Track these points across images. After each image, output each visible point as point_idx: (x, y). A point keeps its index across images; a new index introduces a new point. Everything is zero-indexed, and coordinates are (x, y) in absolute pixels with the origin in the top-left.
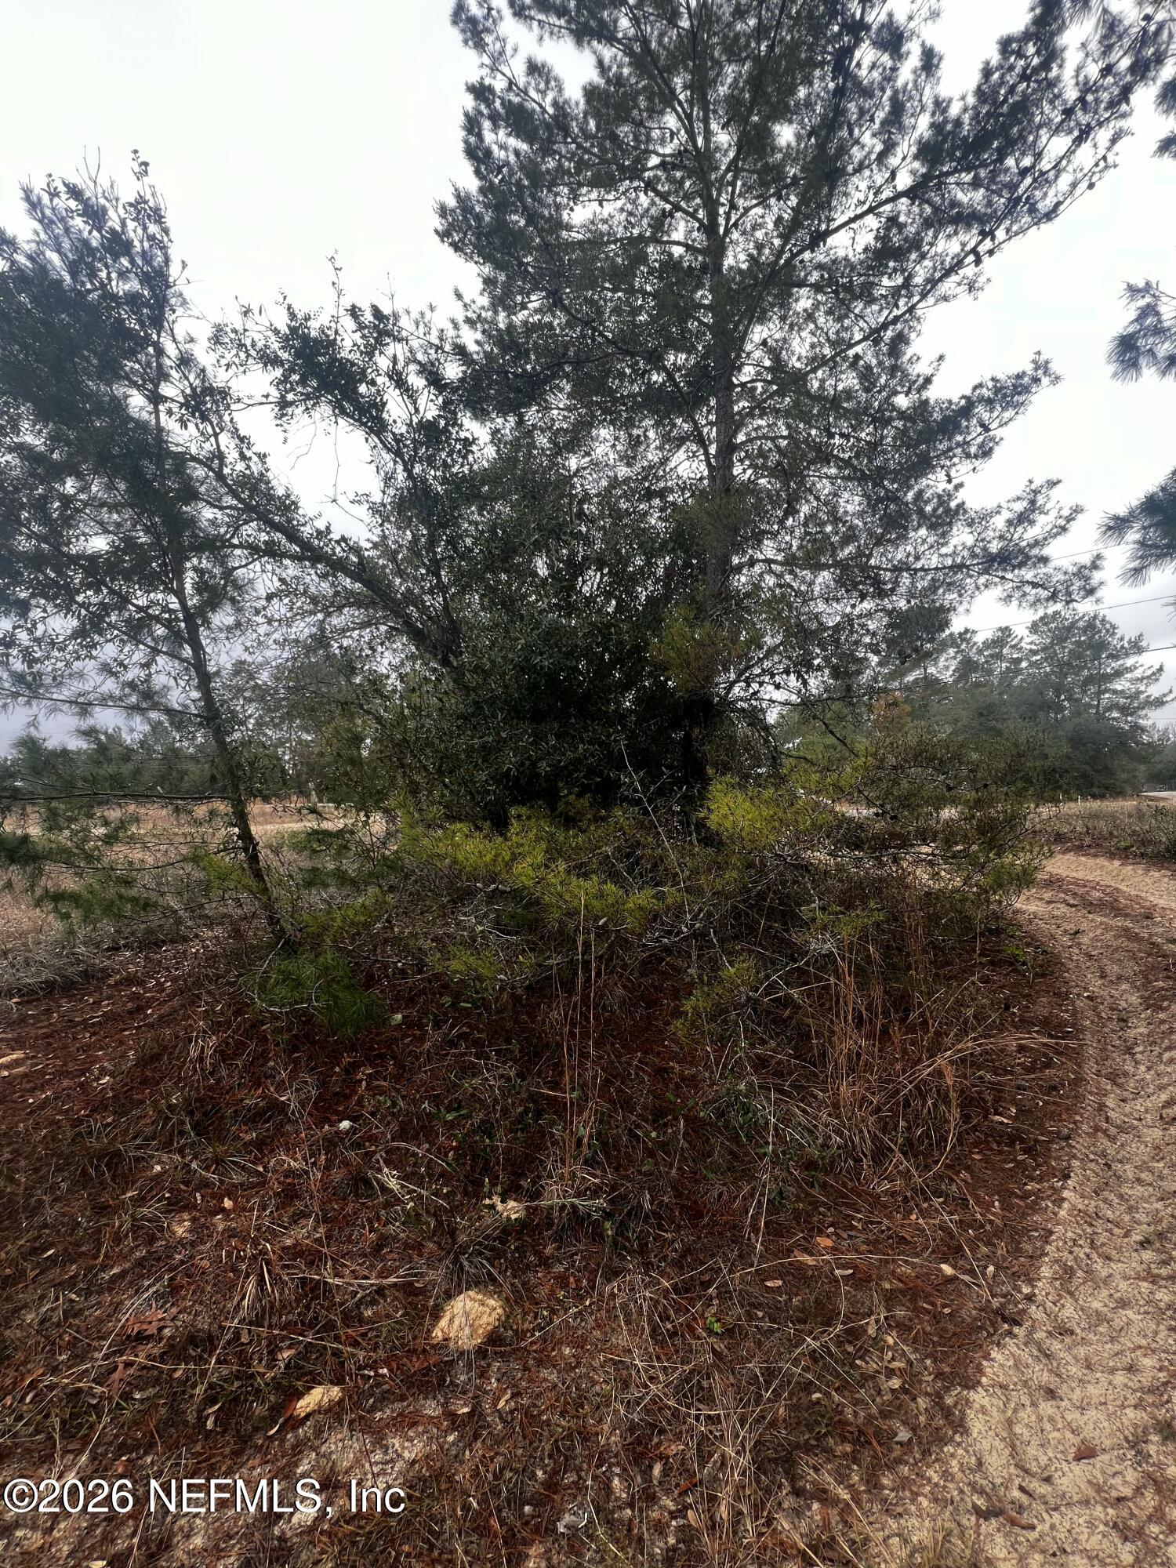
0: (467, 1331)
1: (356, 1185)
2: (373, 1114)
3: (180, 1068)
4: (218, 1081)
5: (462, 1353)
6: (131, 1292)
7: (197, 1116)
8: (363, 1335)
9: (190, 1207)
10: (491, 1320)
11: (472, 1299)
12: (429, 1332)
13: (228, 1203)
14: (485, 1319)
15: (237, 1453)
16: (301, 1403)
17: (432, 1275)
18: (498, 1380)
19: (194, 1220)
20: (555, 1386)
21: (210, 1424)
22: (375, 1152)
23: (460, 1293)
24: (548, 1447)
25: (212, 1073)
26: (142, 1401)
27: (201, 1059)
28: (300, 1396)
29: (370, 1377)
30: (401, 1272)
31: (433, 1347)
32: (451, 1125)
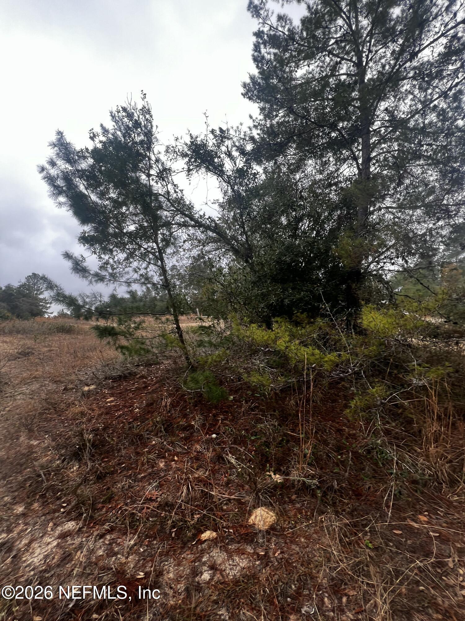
0: (262, 522)
1: (219, 459)
2: (224, 433)
3: (160, 408)
4: (171, 415)
5: (260, 531)
6: (147, 483)
7: (165, 426)
8: (224, 515)
9: (164, 457)
10: (271, 520)
11: (263, 511)
12: (248, 520)
13: (176, 458)
14: (268, 520)
15: (182, 548)
16: (203, 535)
17: (247, 498)
18: (275, 545)
19: (166, 462)
20: (298, 553)
21: (173, 535)
22: (225, 448)
23: (259, 507)
24: (296, 577)
25: (169, 411)
26: (152, 521)
27: (166, 406)
28: (202, 533)
29: (226, 532)
30: (236, 494)
31: (249, 526)
32: (253, 441)
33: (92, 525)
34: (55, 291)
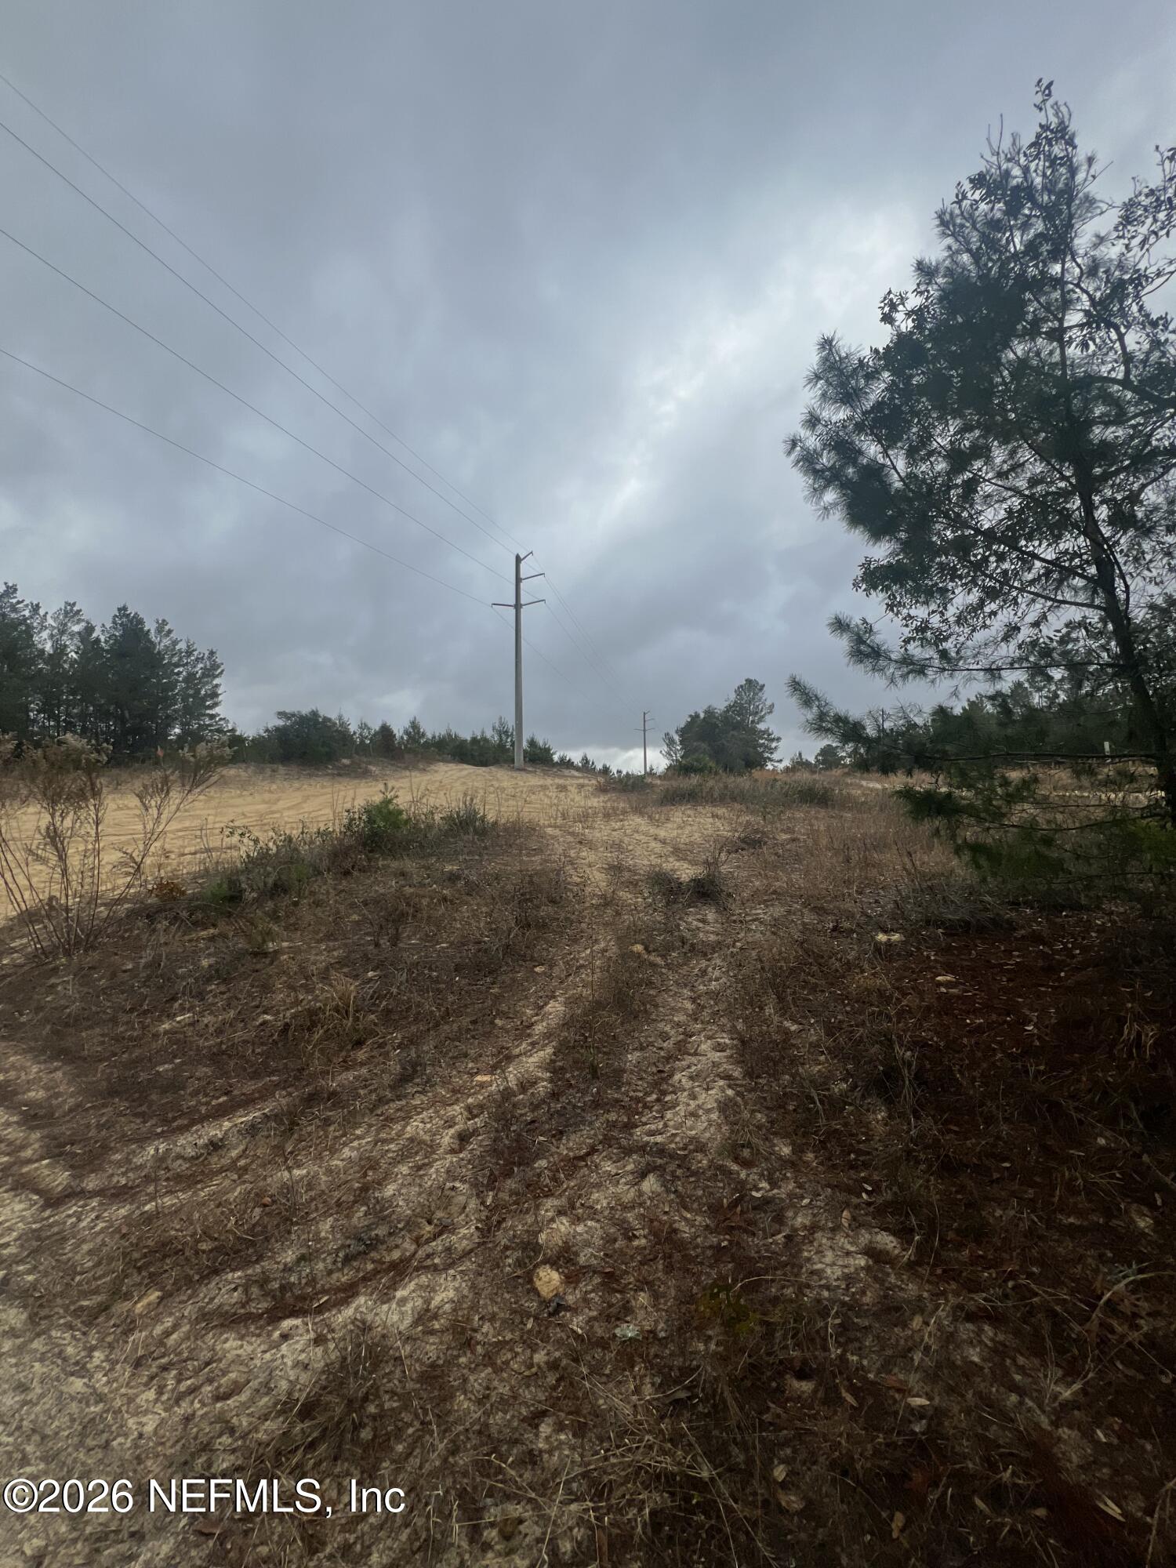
3: (1113, 1045)
7: (1144, 1107)
9: (1149, 1203)
19: (1157, 1221)
25: (1154, 1066)
26: (1126, 1376)
27: (1139, 1046)
33: (939, 1271)
34: (815, 709)
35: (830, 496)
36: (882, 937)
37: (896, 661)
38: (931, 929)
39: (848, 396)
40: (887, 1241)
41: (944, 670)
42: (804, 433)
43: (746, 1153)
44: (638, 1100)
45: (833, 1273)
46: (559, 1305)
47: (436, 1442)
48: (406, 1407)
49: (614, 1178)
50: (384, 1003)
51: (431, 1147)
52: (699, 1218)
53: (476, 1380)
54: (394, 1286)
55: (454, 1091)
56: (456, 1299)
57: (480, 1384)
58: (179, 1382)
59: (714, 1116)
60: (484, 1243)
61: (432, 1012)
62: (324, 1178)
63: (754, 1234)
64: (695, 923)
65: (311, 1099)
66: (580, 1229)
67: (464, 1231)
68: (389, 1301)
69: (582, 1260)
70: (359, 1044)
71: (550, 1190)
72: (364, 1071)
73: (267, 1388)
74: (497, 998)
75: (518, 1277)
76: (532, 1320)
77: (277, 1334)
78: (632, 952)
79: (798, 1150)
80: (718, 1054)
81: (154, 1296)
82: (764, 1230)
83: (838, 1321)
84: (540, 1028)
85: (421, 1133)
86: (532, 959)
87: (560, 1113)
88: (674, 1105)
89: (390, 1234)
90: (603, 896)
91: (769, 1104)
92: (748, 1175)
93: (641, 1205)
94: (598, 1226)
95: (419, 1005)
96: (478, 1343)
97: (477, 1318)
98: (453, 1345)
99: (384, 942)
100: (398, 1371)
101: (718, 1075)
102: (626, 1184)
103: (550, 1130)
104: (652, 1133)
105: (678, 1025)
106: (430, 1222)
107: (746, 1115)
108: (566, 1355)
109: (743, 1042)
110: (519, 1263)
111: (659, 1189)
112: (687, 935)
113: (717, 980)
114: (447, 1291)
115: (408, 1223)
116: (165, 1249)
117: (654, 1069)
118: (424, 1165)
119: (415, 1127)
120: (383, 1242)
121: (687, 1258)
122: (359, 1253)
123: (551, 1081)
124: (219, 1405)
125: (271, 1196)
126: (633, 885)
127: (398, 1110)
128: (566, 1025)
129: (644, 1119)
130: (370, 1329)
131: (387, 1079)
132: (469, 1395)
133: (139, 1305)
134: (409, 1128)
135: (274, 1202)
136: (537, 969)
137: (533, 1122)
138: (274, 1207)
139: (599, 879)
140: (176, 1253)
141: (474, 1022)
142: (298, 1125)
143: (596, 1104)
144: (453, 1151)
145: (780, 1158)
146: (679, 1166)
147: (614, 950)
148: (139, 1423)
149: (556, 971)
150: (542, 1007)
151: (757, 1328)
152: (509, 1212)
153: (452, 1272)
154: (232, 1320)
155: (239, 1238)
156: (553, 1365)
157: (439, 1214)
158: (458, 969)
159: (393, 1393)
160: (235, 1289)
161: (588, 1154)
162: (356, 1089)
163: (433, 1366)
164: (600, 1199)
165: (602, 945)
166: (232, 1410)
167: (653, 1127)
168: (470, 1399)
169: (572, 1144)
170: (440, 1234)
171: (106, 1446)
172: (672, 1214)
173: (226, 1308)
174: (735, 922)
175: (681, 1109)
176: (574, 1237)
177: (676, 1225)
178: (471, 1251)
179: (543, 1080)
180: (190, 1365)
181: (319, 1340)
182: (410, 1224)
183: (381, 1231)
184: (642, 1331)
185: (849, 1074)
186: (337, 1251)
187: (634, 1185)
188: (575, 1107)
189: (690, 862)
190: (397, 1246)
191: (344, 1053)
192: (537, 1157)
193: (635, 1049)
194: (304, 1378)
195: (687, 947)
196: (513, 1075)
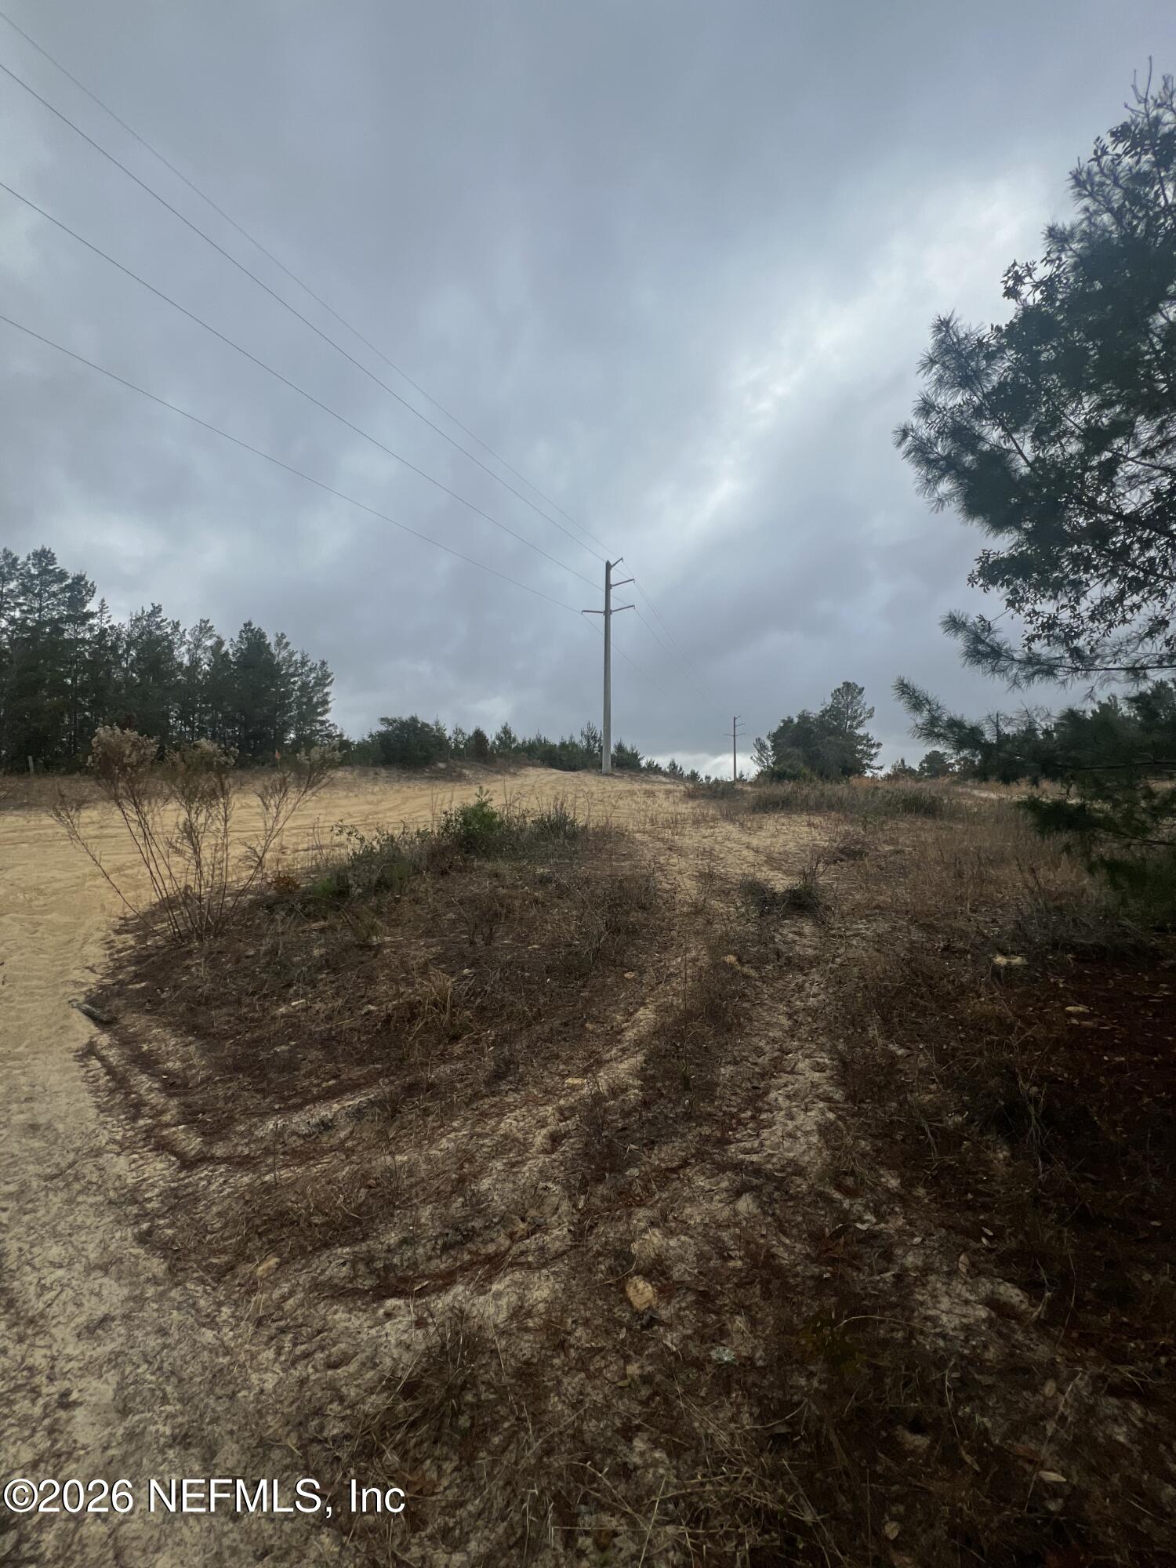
33: (1075, 1335)
34: (925, 713)
35: (945, 486)
36: (1000, 960)
37: (1020, 662)
38: (1059, 953)
39: (967, 379)
40: (1012, 1294)
41: (1077, 669)
42: (915, 421)
43: (849, 1181)
44: (732, 1116)
45: (949, 1322)
46: (652, 1318)
47: (531, 1440)
48: (502, 1400)
49: (708, 1194)
50: (479, 1000)
51: (524, 1145)
52: (798, 1246)
53: (569, 1384)
54: (489, 1279)
55: (546, 1092)
56: (549, 1300)
57: (573, 1388)
58: (295, 1345)
59: (814, 1139)
60: (576, 1247)
61: (524, 1012)
62: (424, 1166)
63: (859, 1270)
64: (791, 935)
65: (411, 1089)
66: (673, 1243)
67: (556, 1232)
68: (485, 1293)
69: (676, 1275)
70: (455, 1038)
71: (641, 1200)
72: (460, 1065)
73: (372, 1363)
74: (588, 1001)
75: (611, 1285)
76: (624, 1330)
77: (381, 1312)
78: (724, 962)
79: (908, 1184)
80: (818, 1074)
81: (273, 1261)
82: (870, 1266)
83: (955, 1375)
84: (630, 1035)
85: (515, 1130)
86: (622, 964)
87: (652, 1122)
88: (770, 1124)
89: (486, 1228)
90: (694, 905)
91: (875, 1131)
92: (852, 1205)
93: (737, 1224)
94: (691, 1242)
95: (512, 1004)
96: (572, 1346)
97: (570, 1321)
98: (547, 1345)
99: (479, 940)
100: (494, 1363)
101: (818, 1096)
102: (720, 1201)
103: (641, 1139)
104: (747, 1152)
105: (774, 1041)
106: (523, 1220)
107: (849, 1140)
108: (660, 1371)
109: (844, 1063)
110: (611, 1271)
111: (756, 1211)
112: (783, 948)
113: (815, 996)
114: (542, 1290)
115: (502, 1218)
116: (283, 1219)
117: (749, 1085)
118: (517, 1162)
119: (508, 1124)
120: (479, 1235)
121: (785, 1284)
122: (457, 1243)
123: (641, 1089)
124: (330, 1373)
125: (376, 1179)
126: (726, 893)
127: (493, 1106)
128: (656, 1034)
129: (738, 1136)
130: (468, 1319)
131: (482, 1075)
132: (563, 1398)
133: (260, 1268)
134: (502, 1125)
135: (378, 1185)
136: (627, 975)
137: (624, 1129)
138: (378, 1189)
139: (690, 888)
140: (292, 1223)
141: (566, 1024)
142: (400, 1112)
143: (688, 1116)
144: (545, 1151)
145: (888, 1190)
146: (777, 1189)
147: (705, 960)
148: (260, 1379)
149: (646, 979)
150: (632, 1014)
151: (865, 1370)
152: (601, 1217)
153: (545, 1271)
154: (340, 1293)
155: (346, 1216)
156: (646, 1379)
157: (533, 1212)
158: (549, 970)
159: (489, 1385)
160: (344, 1264)
161: (681, 1167)
162: (453, 1082)
163: (528, 1363)
164: (694, 1215)
165: (693, 954)
166: (341, 1379)
167: (748, 1145)
168: (564, 1402)
169: (665, 1154)
170: (533, 1233)
171: (232, 1397)
172: (769, 1238)
173: (336, 1281)
174: (834, 936)
175: (778, 1129)
176: (667, 1251)
177: (774, 1250)
178: (564, 1253)
179: (634, 1087)
180: (305, 1331)
181: (420, 1323)
182: (504, 1220)
183: (478, 1223)
184: (738, 1356)
185: (965, 1107)
186: (436, 1238)
187: (728, 1204)
188: (666, 1117)
189: (785, 872)
190: (492, 1240)
191: (441, 1046)
192: (629, 1165)
193: (729, 1063)
194: (407, 1357)
195: (783, 960)
196: (604, 1080)
